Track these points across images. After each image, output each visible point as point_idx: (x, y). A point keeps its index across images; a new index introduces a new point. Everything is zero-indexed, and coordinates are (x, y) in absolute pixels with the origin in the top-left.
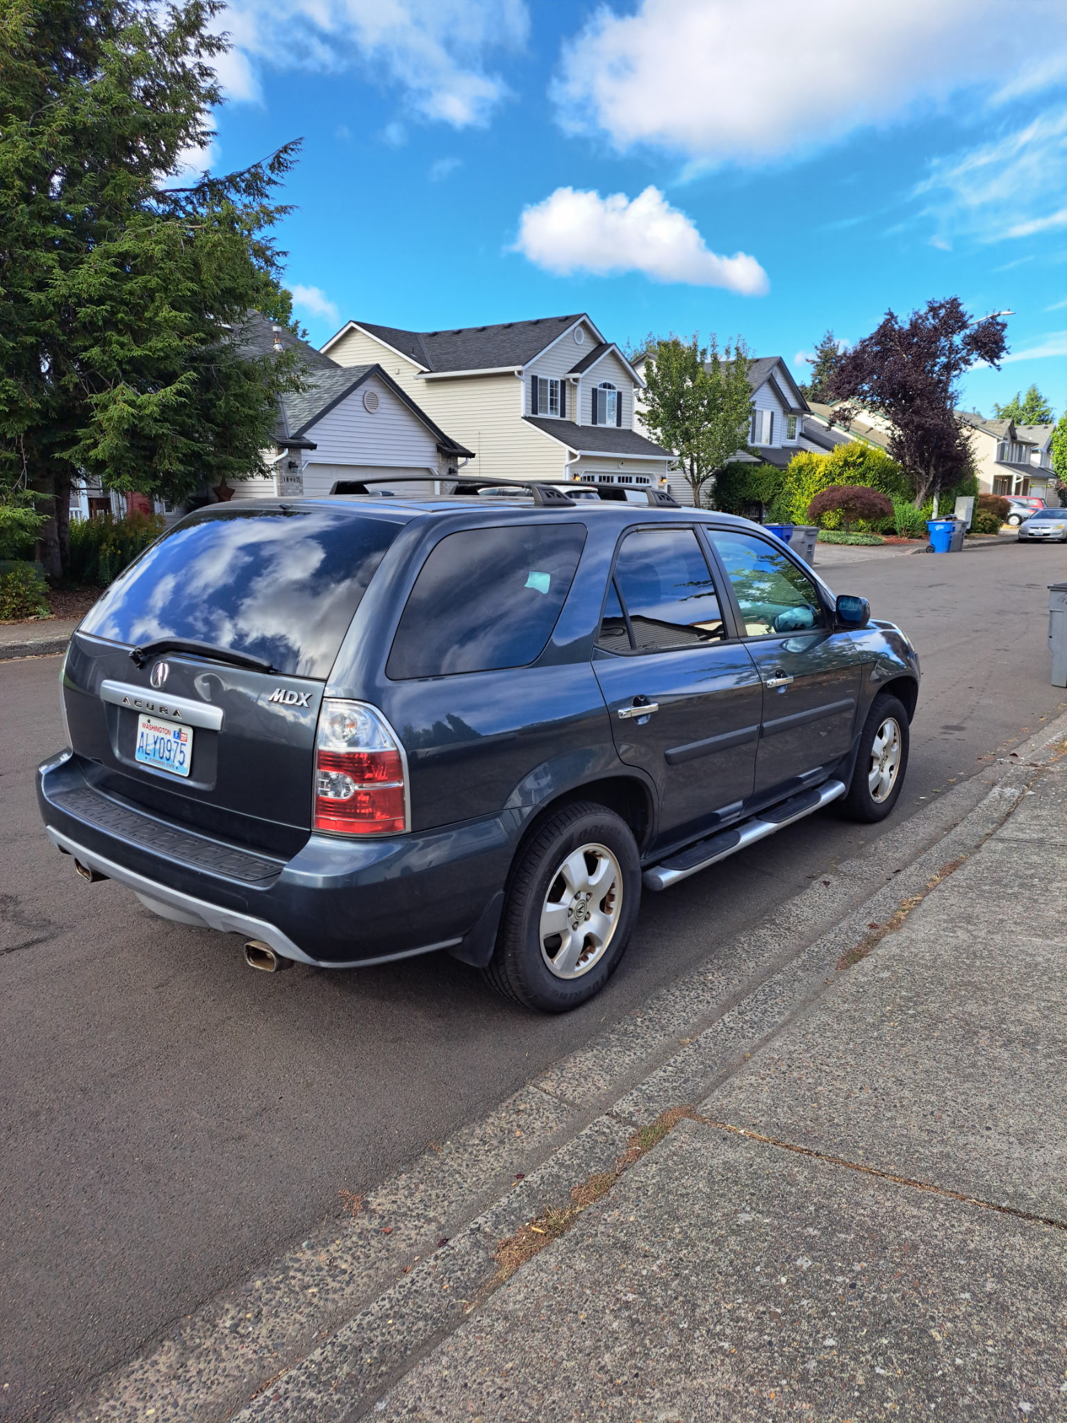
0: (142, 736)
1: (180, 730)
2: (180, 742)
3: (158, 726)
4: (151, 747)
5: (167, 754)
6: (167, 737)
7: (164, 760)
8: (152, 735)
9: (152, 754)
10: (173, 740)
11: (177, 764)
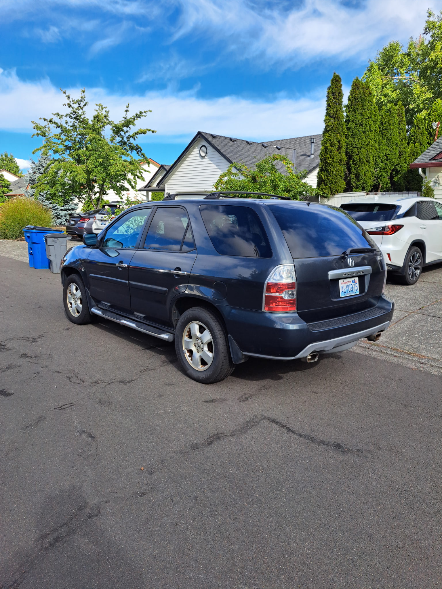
0: (342, 287)
1: (355, 279)
2: (355, 283)
3: (347, 281)
4: (346, 290)
5: (351, 289)
6: (350, 284)
7: (351, 292)
8: (345, 285)
9: (346, 292)
10: (352, 284)
11: (355, 291)
